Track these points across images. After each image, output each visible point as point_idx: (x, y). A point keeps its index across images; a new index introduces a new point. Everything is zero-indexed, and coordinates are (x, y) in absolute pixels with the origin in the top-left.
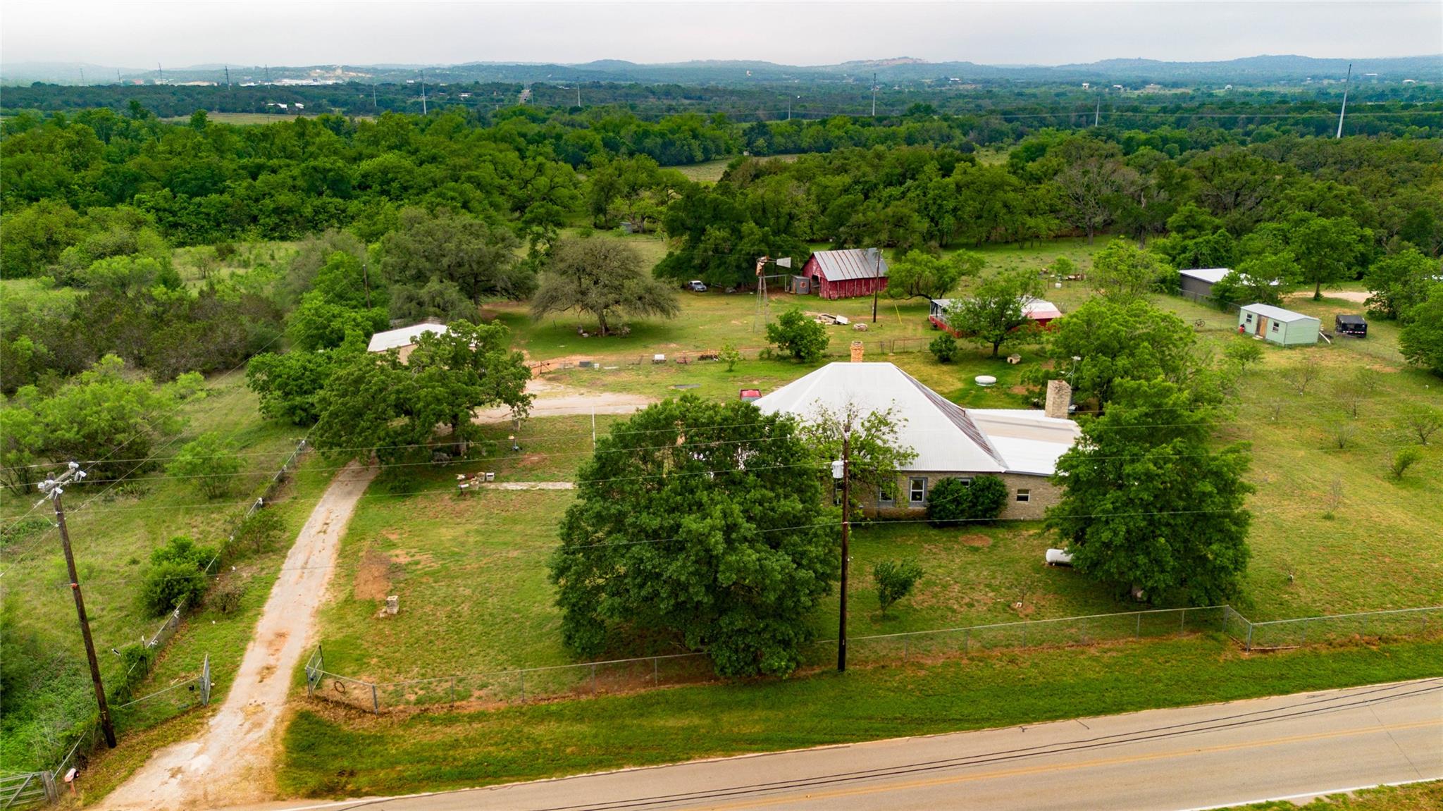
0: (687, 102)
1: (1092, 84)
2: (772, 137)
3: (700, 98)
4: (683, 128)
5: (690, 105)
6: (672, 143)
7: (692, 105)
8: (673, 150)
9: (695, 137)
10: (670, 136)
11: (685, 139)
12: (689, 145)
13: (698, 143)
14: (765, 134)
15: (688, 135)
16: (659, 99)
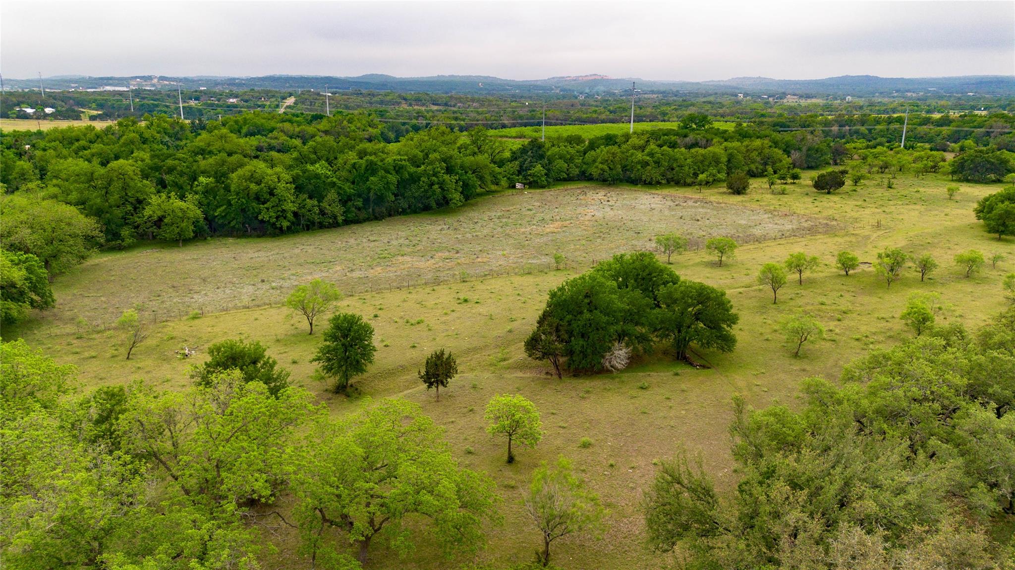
0: (435, 108)
1: (746, 95)
2: (550, 162)
3: (446, 104)
4: (432, 156)
5: (437, 111)
6: (414, 179)
7: (440, 111)
8: (414, 191)
9: (449, 170)
10: (412, 169)
11: (434, 175)
12: (442, 184)
13: (455, 178)
14: (542, 157)
15: (440, 167)
16: (410, 105)
